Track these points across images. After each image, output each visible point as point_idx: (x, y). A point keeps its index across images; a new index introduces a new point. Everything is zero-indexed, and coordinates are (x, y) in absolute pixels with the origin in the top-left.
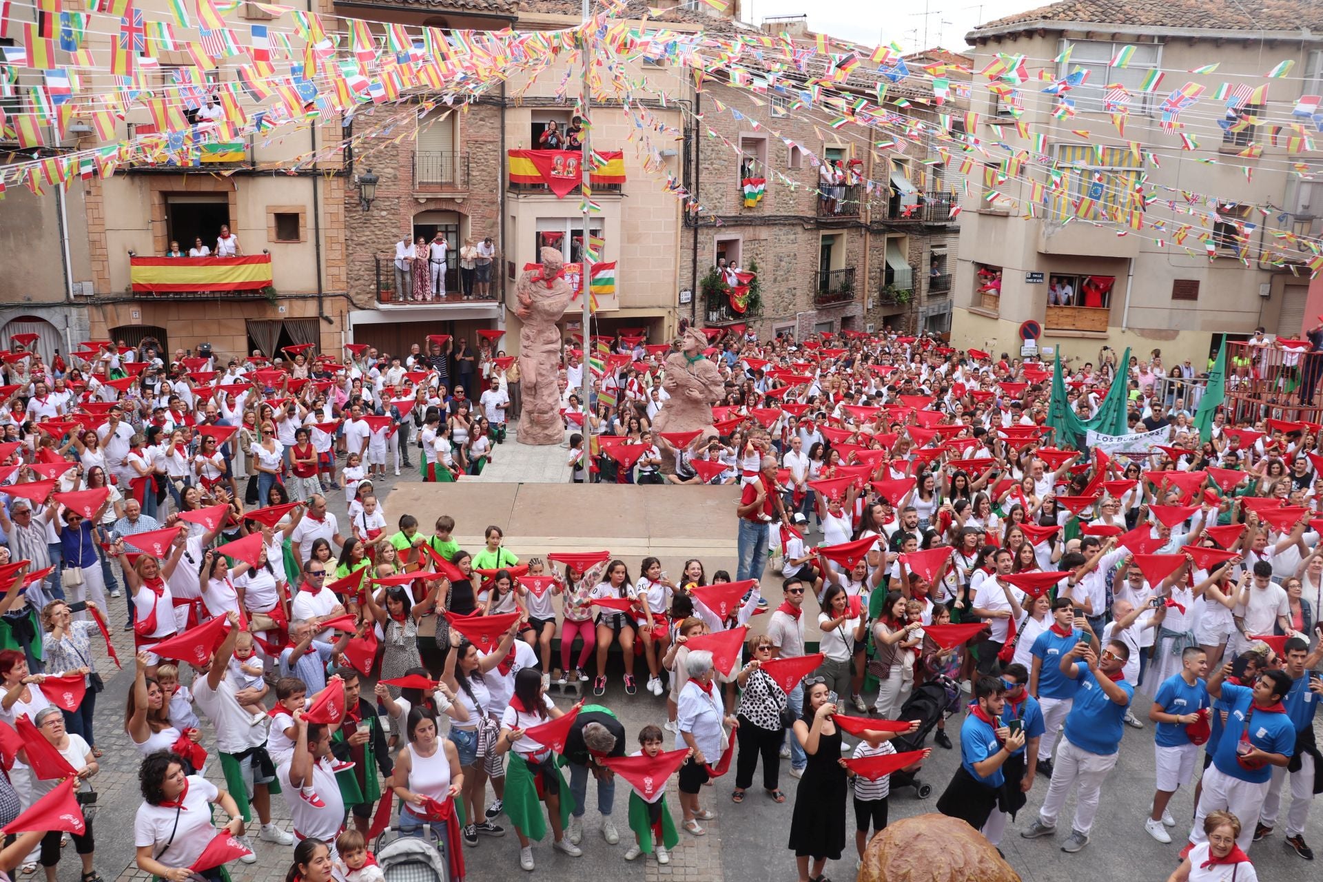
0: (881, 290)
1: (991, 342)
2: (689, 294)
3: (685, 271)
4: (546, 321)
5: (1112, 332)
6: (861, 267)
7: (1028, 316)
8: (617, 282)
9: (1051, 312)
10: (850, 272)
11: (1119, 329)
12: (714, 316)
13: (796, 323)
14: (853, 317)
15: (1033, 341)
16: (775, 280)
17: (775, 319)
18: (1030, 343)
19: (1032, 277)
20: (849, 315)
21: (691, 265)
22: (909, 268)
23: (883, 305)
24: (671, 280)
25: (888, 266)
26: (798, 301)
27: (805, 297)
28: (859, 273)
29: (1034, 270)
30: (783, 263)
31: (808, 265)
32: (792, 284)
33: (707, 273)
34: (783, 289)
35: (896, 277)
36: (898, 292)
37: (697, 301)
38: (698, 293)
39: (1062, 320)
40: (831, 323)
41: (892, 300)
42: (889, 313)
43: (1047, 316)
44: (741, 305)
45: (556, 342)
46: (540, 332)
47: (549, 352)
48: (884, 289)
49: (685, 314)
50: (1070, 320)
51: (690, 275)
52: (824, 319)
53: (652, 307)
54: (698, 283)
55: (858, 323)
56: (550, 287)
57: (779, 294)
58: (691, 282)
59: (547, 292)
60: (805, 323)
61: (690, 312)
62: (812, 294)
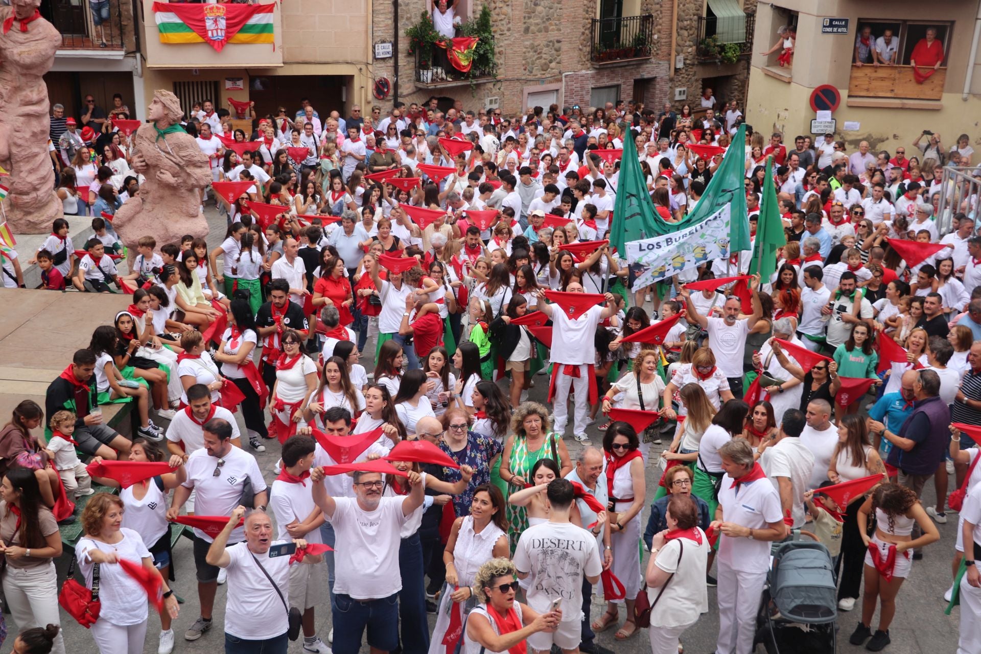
0: (699, 43)
1: (783, 114)
2: (389, 48)
3: (381, 18)
4: (24, 75)
5: (949, 100)
6: (667, 13)
7: (824, 79)
8: (277, 30)
9: (859, 73)
10: (646, 19)
11: (959, 96)
12: (428, 75)
13: (562, 86)
14: (652, 80)
15: (828, 113)
16: (527, 30)
17: (527, 81)
18: (824, 116)
19: (831, 25)
20: (646, 76)
21: (391, 8)
22: (742, 13)
23: (702, 64)
24: (362, 28)
25: (709, 12)
26: (564, 57)
27: (576, 53)
28: (662, 22)
29: (835, 14)
30: (539, 9)
31: (581, 11)
32: (553, 35)
33: (417, 20)
34: (541, 40)
35: (720, 27)
36: (720, 46)
37: (401, 56)
38: (403, 45)
39: (875, 84)
40: (618, 86)
41: (713, 57)
42: (710, 73)
43: (851, 78)
44: (464, 63)
45: (39, 102)
46: (17, 89)
47: (28, 115)
48: (703, 42)
49: (386, 73)
50: (887, 83)
51: (390, 22)
52: (606, 82)
53: (337, 63)
54: (401, 33)
55: (661, 87)
56: (24, 30)
57: (534, 48)
58: (392, 32)
59: (21, 37)
60: (575, 86)
61: (392, 69)
62: (588, 49)
